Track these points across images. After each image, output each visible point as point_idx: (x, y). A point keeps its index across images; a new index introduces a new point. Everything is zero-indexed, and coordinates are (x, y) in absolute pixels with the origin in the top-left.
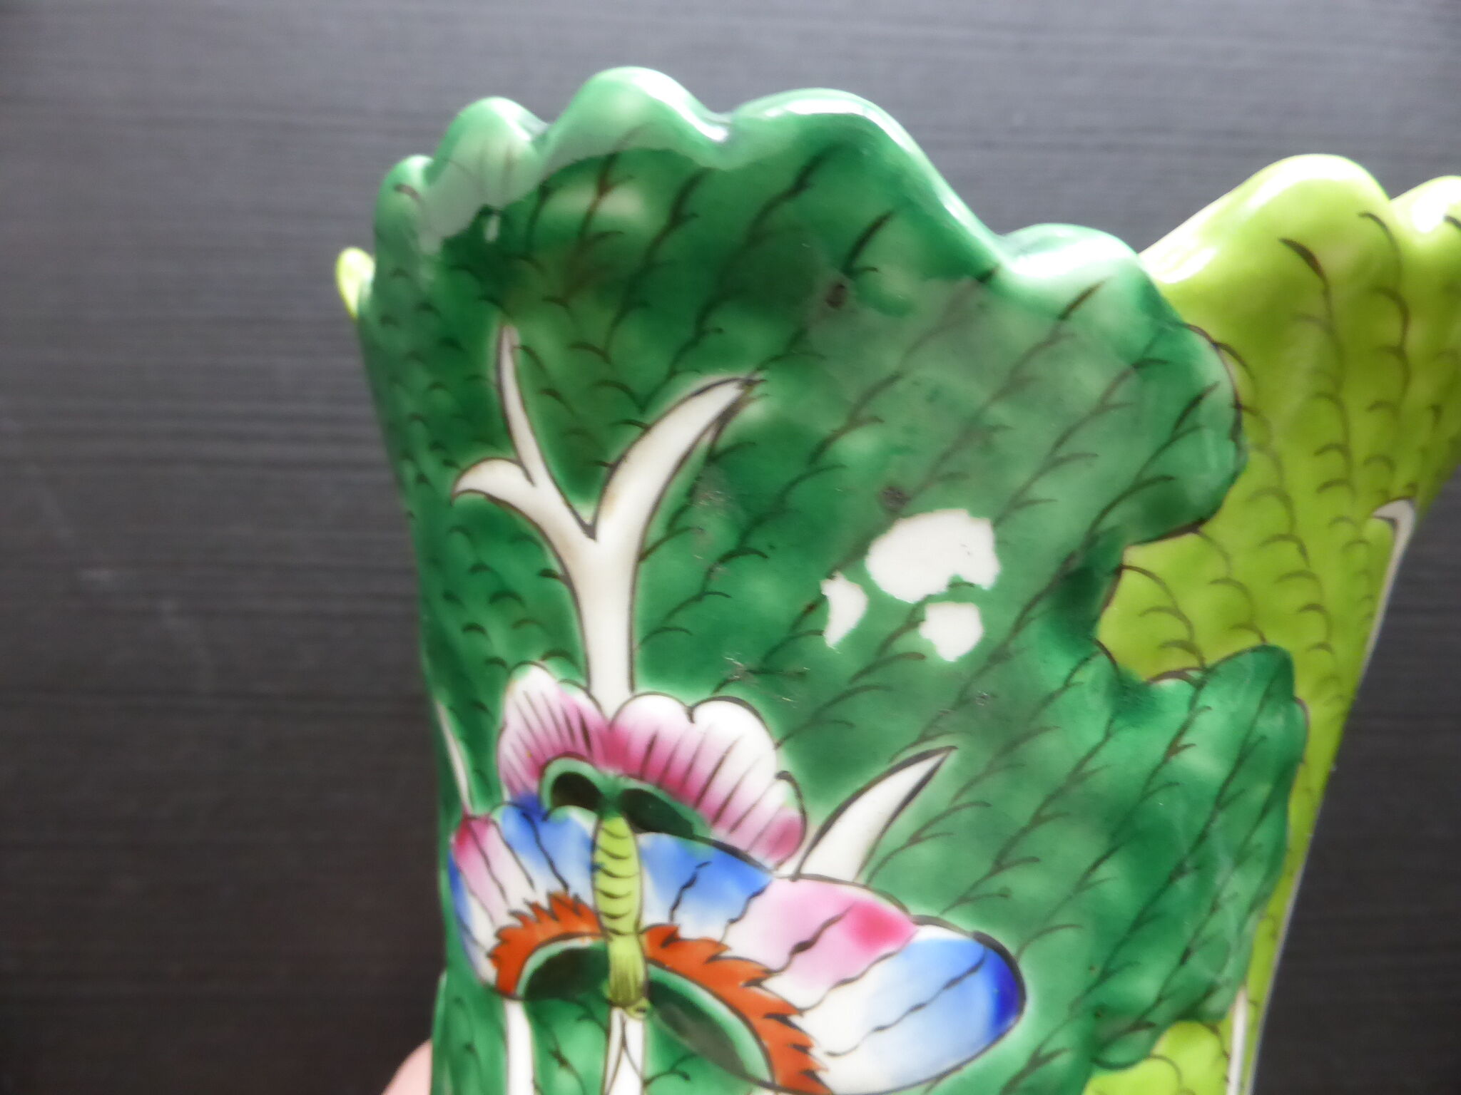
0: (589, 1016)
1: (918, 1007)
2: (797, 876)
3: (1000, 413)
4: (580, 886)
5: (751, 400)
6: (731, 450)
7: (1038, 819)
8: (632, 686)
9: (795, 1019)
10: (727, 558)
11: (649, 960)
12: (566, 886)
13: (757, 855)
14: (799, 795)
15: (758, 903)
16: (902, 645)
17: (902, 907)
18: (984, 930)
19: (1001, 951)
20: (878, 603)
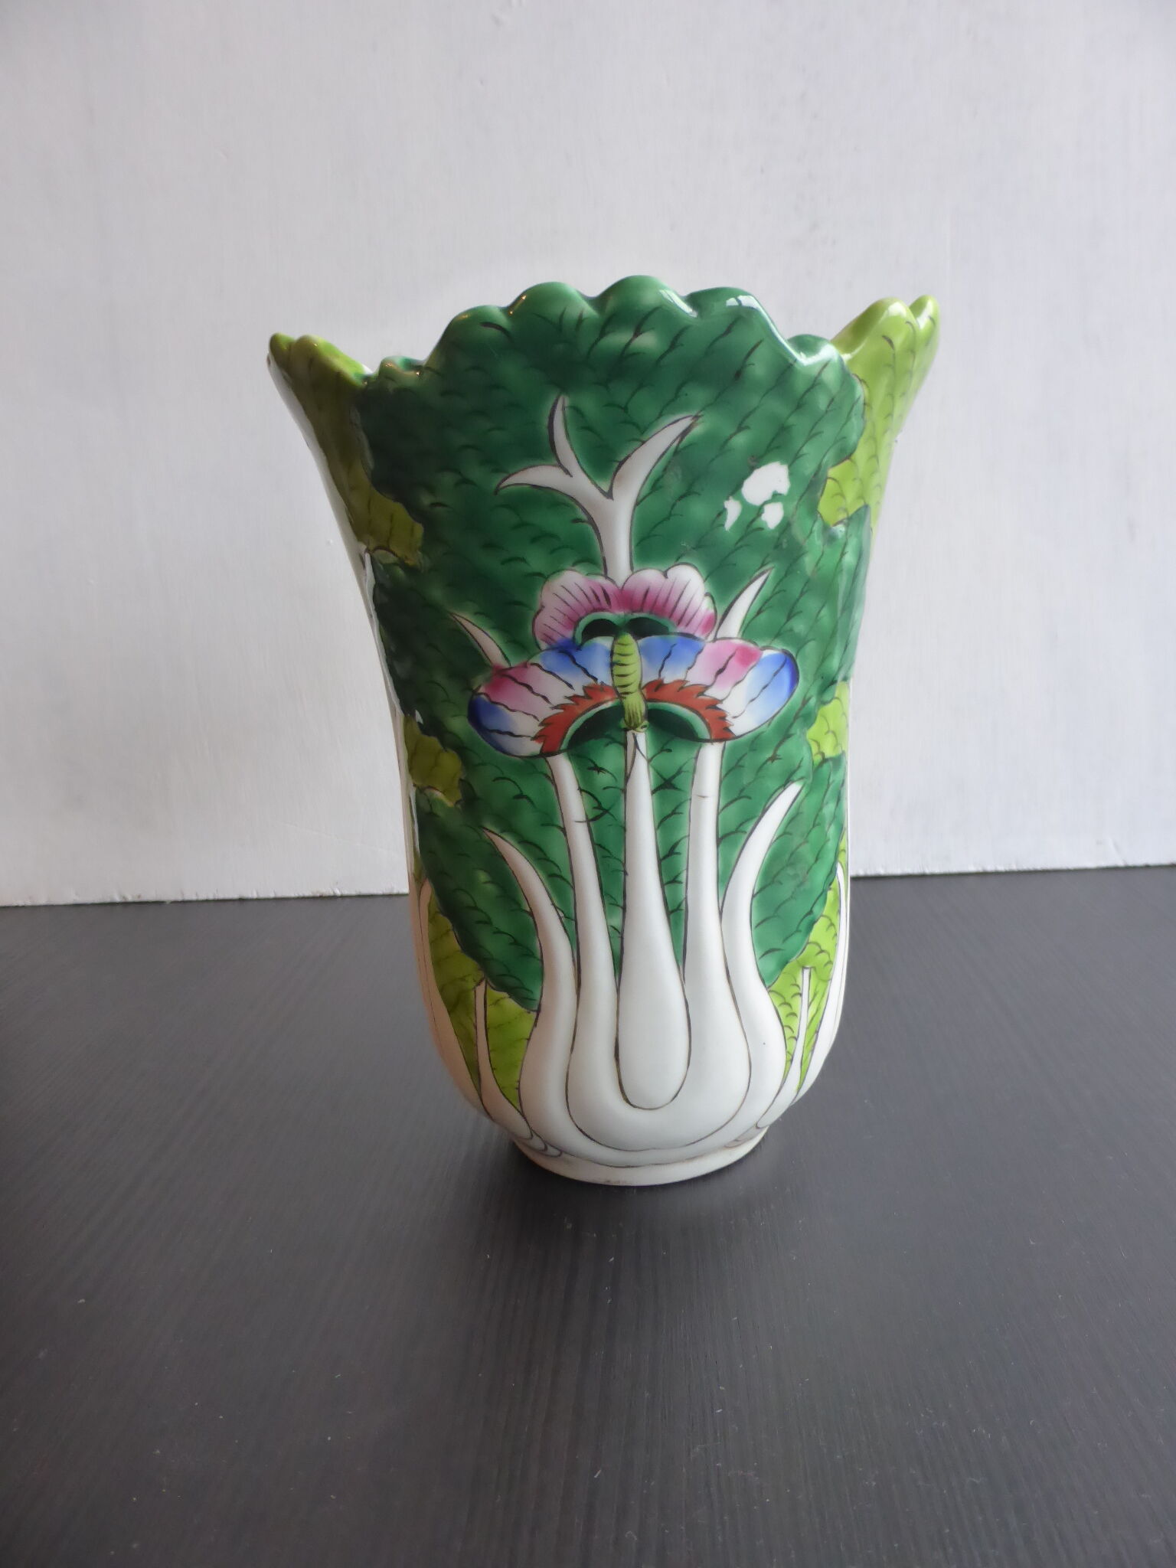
0: (614, 741)
1: (765, 688)
2: (715, 639)
3: (792, 420)
4: (603, 676)
5: (697, 424)
6: (685, 448)
7: (802, 594)
8: (632, 568)
9: (719, 706)
10: (682, 497)
11: (647, 700)
12: (595, 679)
13: (697, 635)
14: (714, 602)
15: (701, 657)
16: (756, 525)
17: (755, 644)
18: (785, 648)
19: (791, 656)
20: (746, 506)
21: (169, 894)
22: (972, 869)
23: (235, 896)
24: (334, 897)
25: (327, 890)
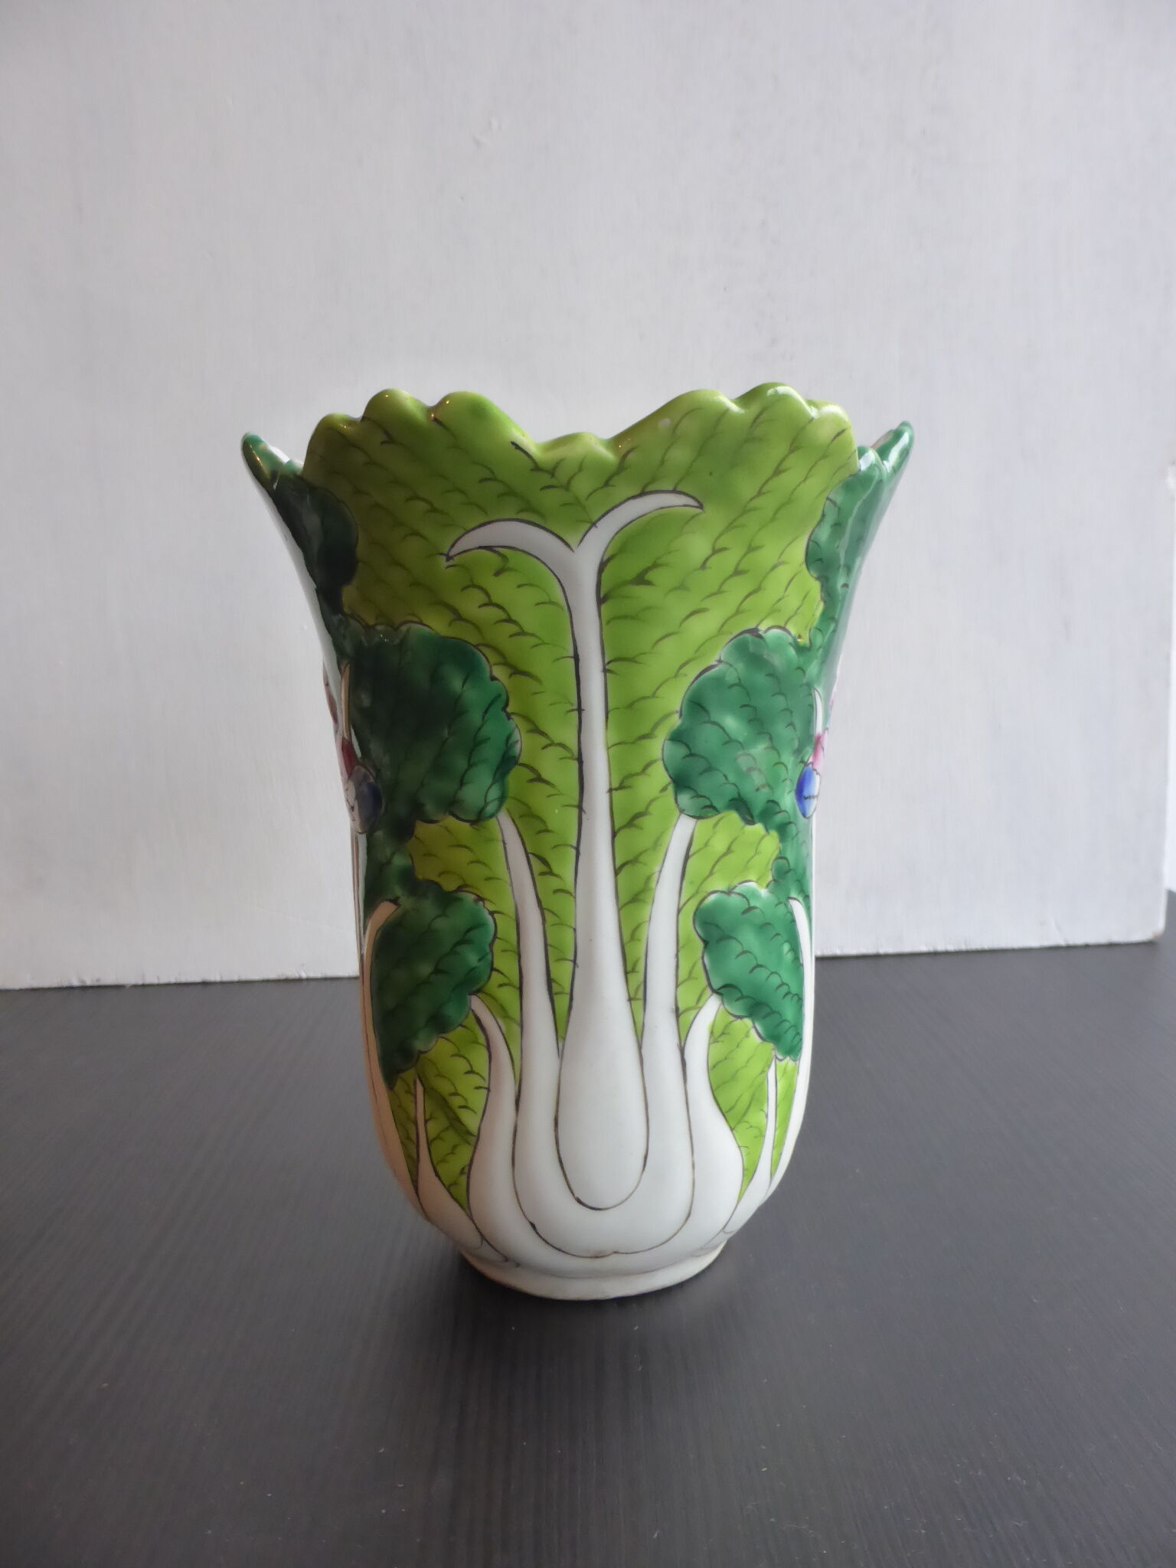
21: (130, 978)
22: (924, 949)
23: (197, 979)
24: (300, 980)
25: (292, 972)
